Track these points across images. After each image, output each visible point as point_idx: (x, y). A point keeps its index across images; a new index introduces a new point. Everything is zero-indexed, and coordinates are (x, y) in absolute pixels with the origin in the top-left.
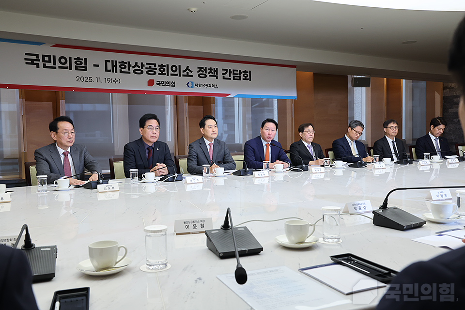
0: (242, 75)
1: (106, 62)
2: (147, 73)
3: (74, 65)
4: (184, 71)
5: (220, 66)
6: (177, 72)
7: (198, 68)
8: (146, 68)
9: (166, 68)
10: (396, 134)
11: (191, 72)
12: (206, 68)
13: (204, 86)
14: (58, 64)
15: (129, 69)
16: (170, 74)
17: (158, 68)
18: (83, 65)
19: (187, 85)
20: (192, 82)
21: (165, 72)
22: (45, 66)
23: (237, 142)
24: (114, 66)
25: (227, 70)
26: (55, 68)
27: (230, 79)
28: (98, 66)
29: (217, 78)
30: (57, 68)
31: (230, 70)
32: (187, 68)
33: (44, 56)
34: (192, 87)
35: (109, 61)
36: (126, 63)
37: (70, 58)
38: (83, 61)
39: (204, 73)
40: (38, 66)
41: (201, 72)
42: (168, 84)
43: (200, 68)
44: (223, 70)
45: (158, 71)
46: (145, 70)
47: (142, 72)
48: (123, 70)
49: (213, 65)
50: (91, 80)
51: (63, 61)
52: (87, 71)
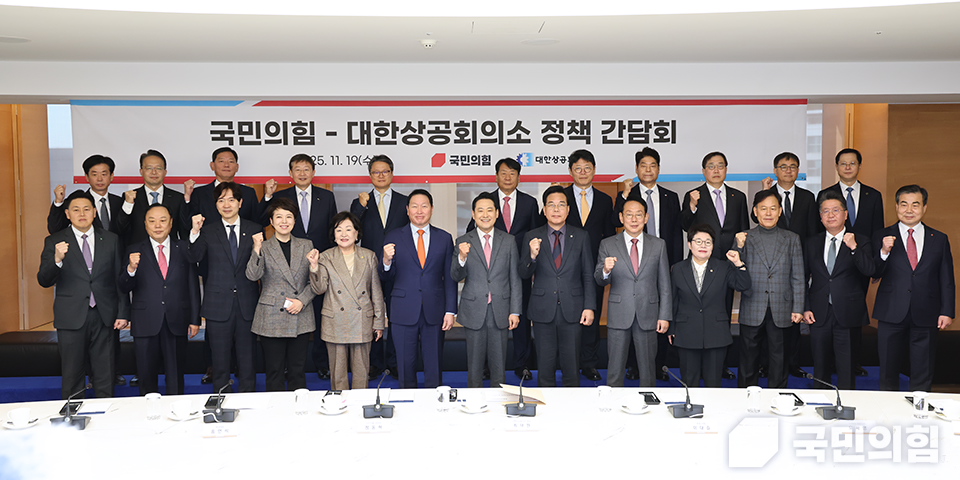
0: (652, 131)
1: (350, 125)
2: (431, 140)
3: (291, 136)
4: (510, 133)
5: (596, 116)
6: (496, 136)
7: (543, 123)
8: (429, 132)
9: (470, 129)
11: (528, 132)
12: (562, 122)
13: (556, 160)
14: (264, 136)
15: (394, 136)
16: (479, 141)
17: (453, 129)
18: (308, 134)
19: (519, 160)
20: (528, 155)
21: (470, 136)
22: (242, 142)
24: (365, 132)
25: (613, 123)
26: (259, 143)
27: (621, 142)
28: (335, 134)
29: (589, 141)
30: (263, 142)
31: (621, 122)
32: (519, 125)
33: (241, 124)
34: (528, 165)
35: (356, 124)
36: (388, 125)
37: (285, 124)
38: (308, 128)
39: (557, 133)
41: (550, 132)
42: (476, 160)
43: (549, 124)
44: (604, 123)
45: (453, 136)
46: (426, 136)
47: (421, 140)
48: (382, 139)
49: (579, 114)
50: (321, 162)
51: (273, 129)
52: (314, 144)
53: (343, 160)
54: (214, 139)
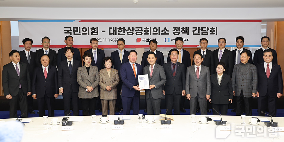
0: (209, 31)
1: (110, 28)
2: (136, 34)
3: (90, 32)
4: (162, 31)
5: (191, 26)
6: (158, 32)
7: (173, 28)
9: (149, 30)
11: (168, 31)
12: (179, 28)
14: (82, 32)
15: (124, 32)
16: (152, 34)
17: (144, 30)
18: (96, 31)
19: (165, 40)
20: (168, 38)
21: (149, 32)
22: (74, 34)
24: (115, 31)
25: (196, 28)
26: (80, 34)
27: (199, 34)
28: (105, 31)
29: (188, 34)
30: (81, 34)
31: (199, 28)
32: (165, 29)
33: (74, 28)
34: (168, 42)
35: (112, 28)
36: (122, 28)
37: (88, 28)
38: (96, 29)
39: (178, 31)
40: (71, 34)
41: (175, 31)
43: (175, 28)
44: (193, 28)
45: (143, 32)
46: (135, 32)
47: (133, 33)
48: (120, 33)
49: (185, 25)
50: (100, 41)
51: (84, 30)
52: (98, 35)
53: (108, 40)
54: (65, 33)
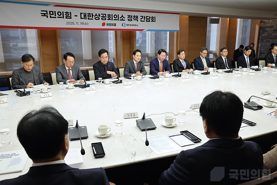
0: (151, 19)
1: (81, 14)
2: (102, 19)
3: (65, 16)
4: (120, 18)
5: (139, 14)
6: (117, 18)
7: (128, 16)
9: (111, 16)
10: (227, 55)
11: (124, 18)
12: (132, 16)
13: (131, 25)
15: (92, 17)
16: (113, 20)
17: (107, 16)
18: (69, 16)
19: (122, 25)
20: (124, 24)
21: (111, 18)
22: (51, 17)
23: (147, 52)
24: (85, 16)
25: (143, 16)
26: (56, 18)
27: (144, 21)
28: (77, 16)
29: (138, 21)
30: (57, 17)
32: (122, 16)
33: (50, 12)
34: (125, 26)
36: (91, 14)
37: (63, 12)
38: (69, 14)
39: (131, 18)
40: (47, 17)
41: (129, 18)
42: (112, 25)
44: (141, 16)
45: (107, 18)
46: (100, 18)
48: (89, 18)
49: (136, 14)
50: (73, 24)
51: (59, 14)
52: (71, 19)
53: (79, 23)
54: (42, 16)
